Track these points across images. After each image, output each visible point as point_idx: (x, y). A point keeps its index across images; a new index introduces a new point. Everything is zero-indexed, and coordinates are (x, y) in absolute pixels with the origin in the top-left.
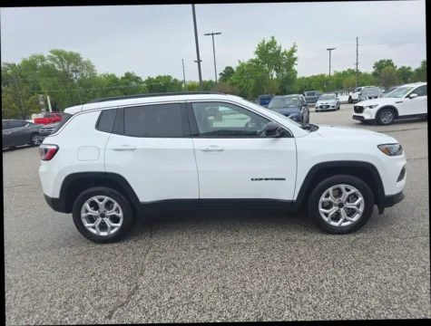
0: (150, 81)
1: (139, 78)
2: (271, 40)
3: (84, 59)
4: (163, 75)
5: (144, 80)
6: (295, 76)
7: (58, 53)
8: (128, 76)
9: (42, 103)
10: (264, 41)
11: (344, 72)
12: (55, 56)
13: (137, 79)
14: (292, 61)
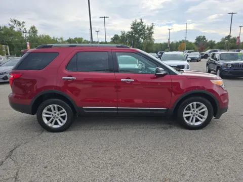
0: (70, 40)
2: (140, 21)
4: (78, 37)
6: (153, 42)
9: (4, 50)
11: (180, 41)
14: (151, 33)
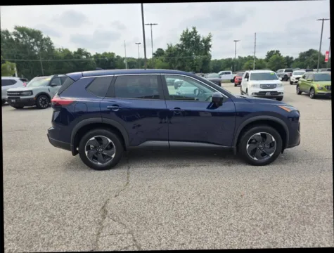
0: (97, 56)
1: (89, 53)
2: (193, 30)
3: (44, 36)
4: (108, 52)
5: (92, 55)
6: (210, 59)
7: (22, 30)
8: (80, 51)
10: (187, 30)
11: (245, 57)
12: (18, 32)
13: (87, 54)
14: (207, 47)
